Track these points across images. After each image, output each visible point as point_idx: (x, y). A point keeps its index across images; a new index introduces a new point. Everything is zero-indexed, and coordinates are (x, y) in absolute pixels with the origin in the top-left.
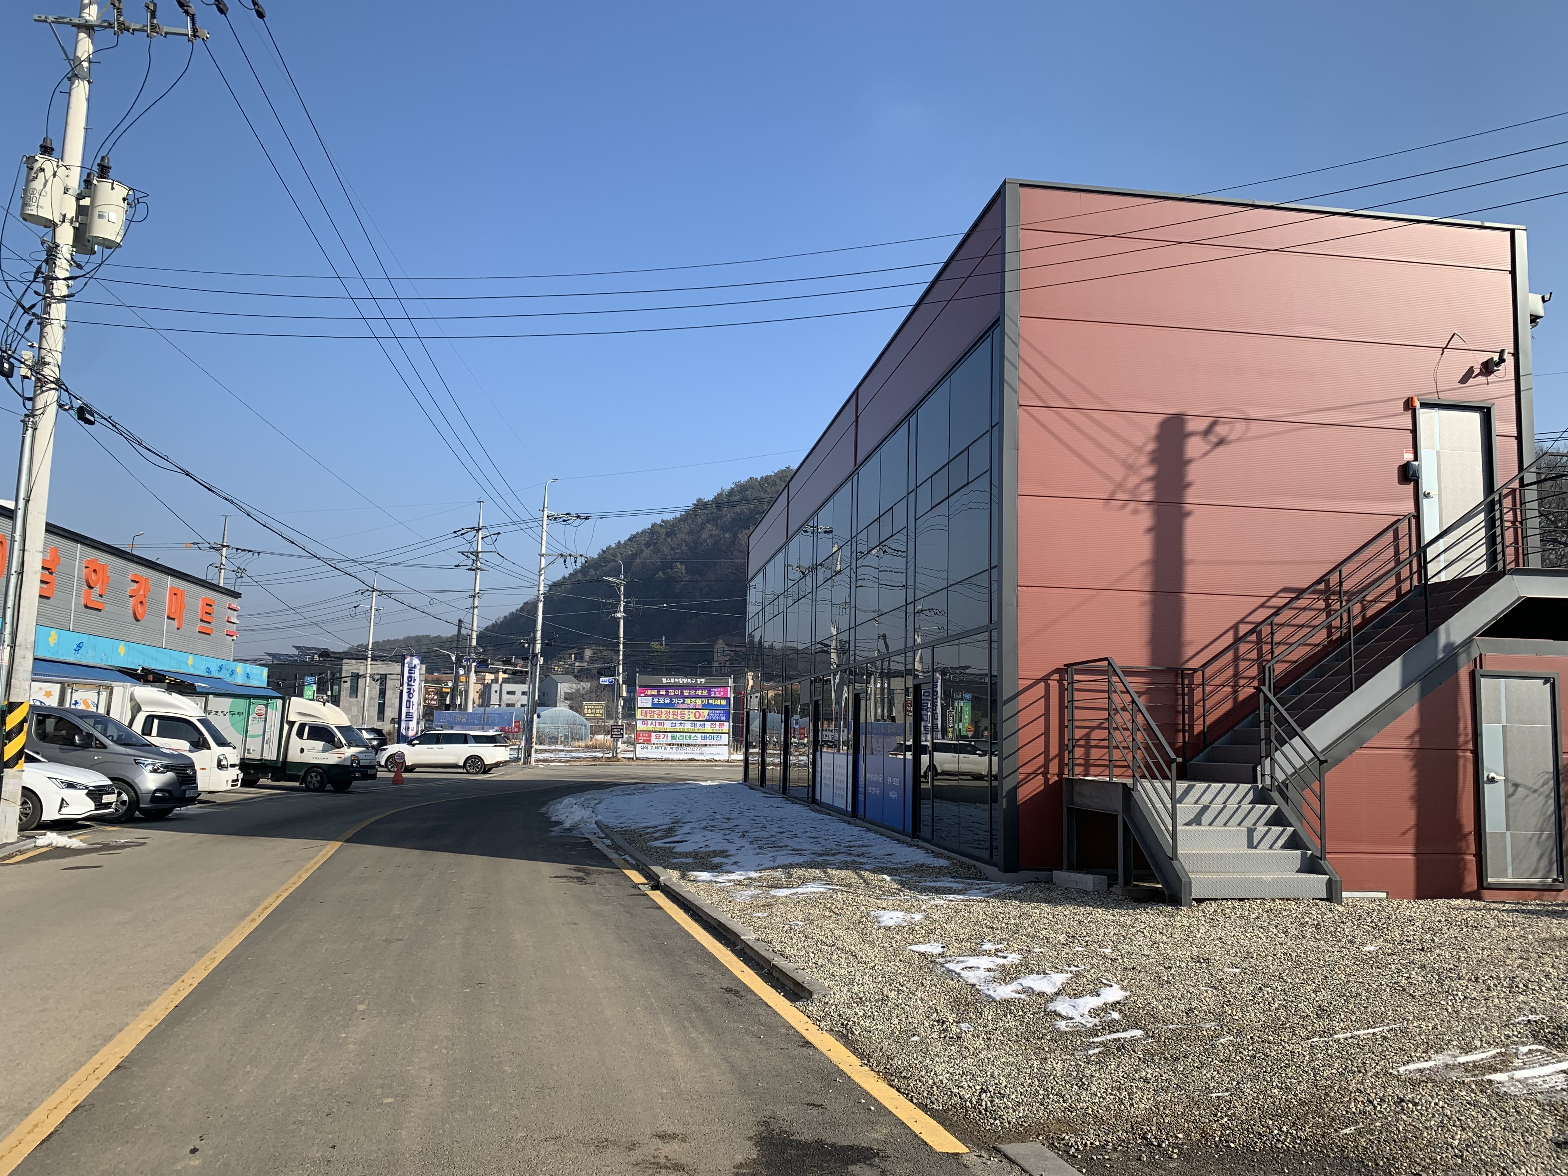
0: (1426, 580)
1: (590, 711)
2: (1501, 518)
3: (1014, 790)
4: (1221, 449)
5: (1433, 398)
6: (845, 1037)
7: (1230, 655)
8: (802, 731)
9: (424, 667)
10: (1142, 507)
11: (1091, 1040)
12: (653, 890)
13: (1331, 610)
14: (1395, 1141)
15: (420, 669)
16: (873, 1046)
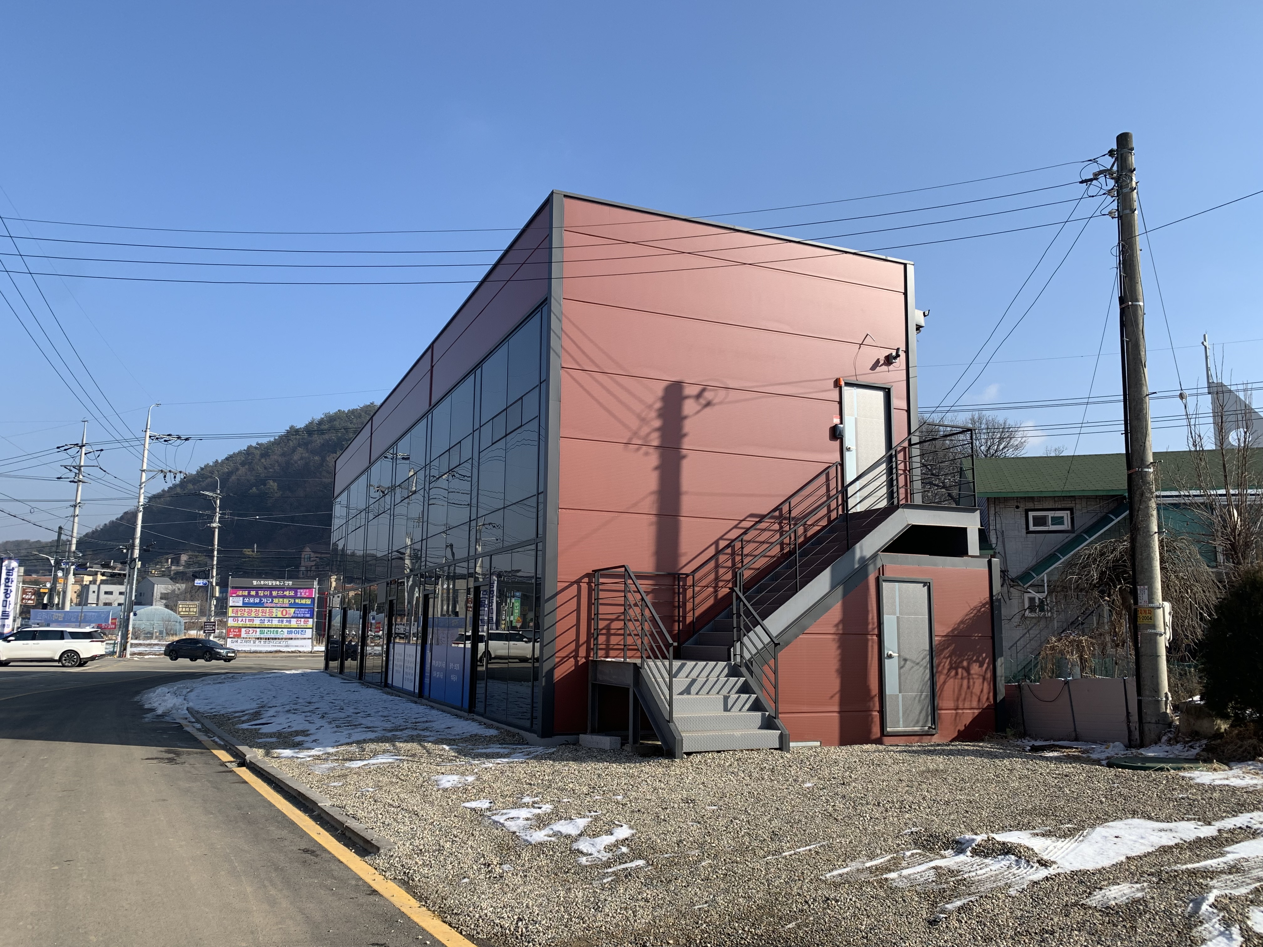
0: (848, 510)
1: (184, 609)
2: (896, 467)
3: (551, 671)
4: (708, 410)
5: (852, 380)
6: (407, 884)
7: (712, 564)
8: (378, 625)
9: (22, 569)
10: (651, 450)
11: (606, 871)
12: (239, 766)
13: (783, 531)
14: (822, 930)
15: (18, 572)
16: (430, 890)
